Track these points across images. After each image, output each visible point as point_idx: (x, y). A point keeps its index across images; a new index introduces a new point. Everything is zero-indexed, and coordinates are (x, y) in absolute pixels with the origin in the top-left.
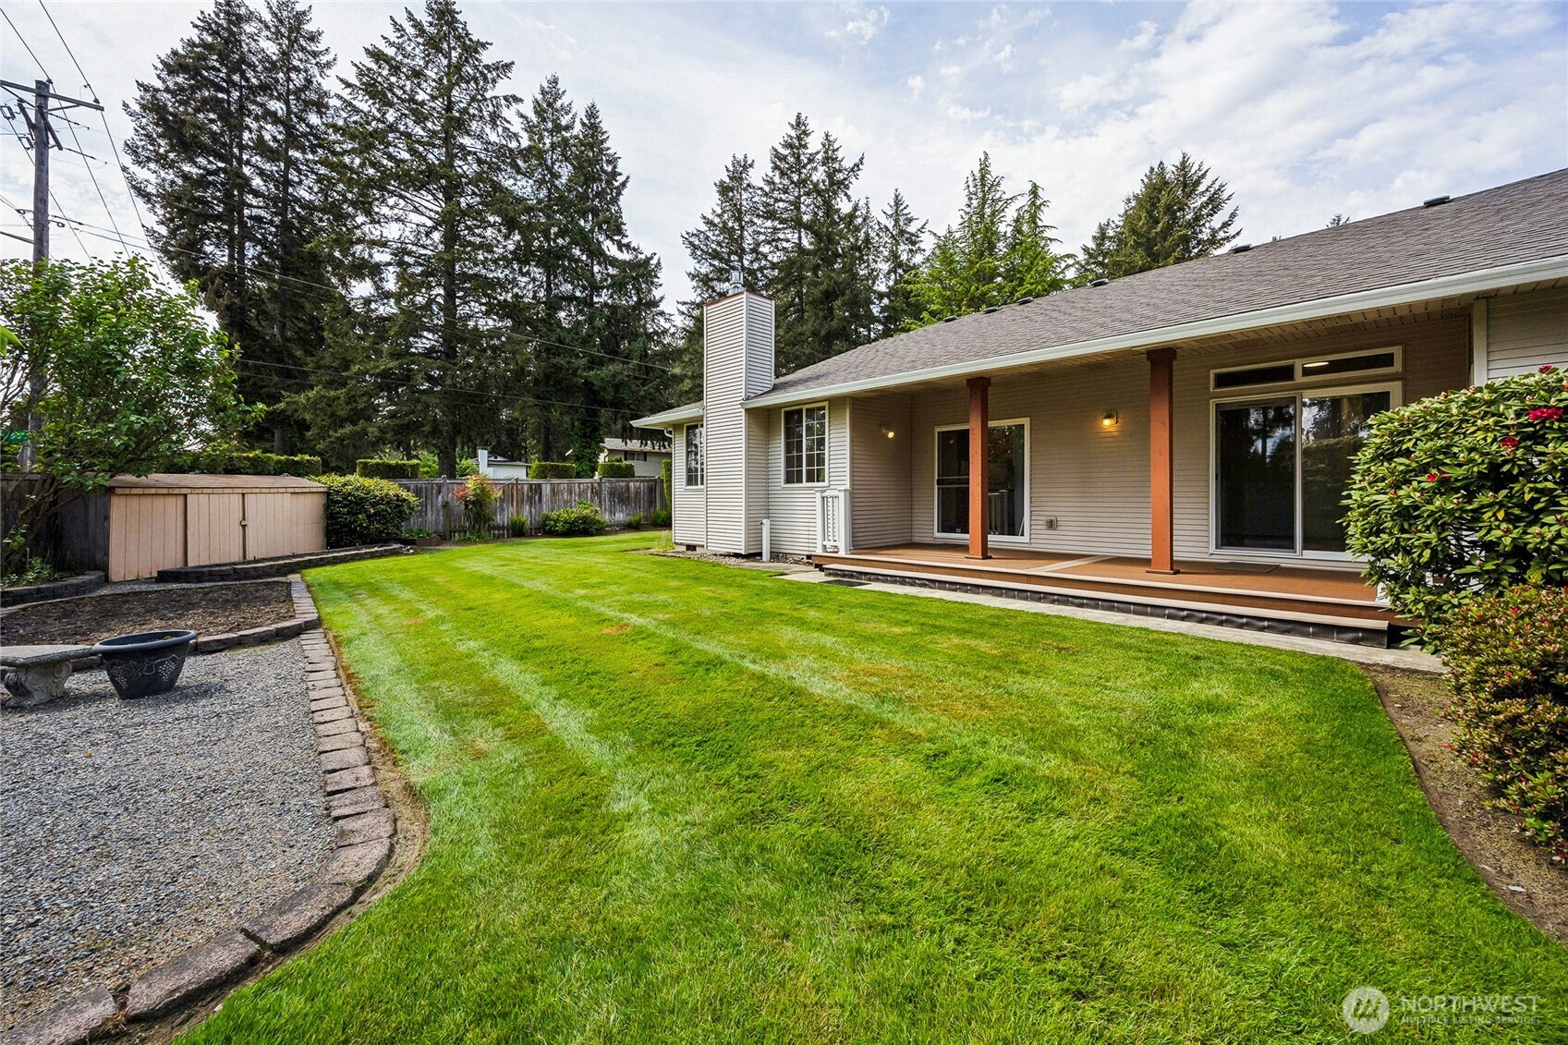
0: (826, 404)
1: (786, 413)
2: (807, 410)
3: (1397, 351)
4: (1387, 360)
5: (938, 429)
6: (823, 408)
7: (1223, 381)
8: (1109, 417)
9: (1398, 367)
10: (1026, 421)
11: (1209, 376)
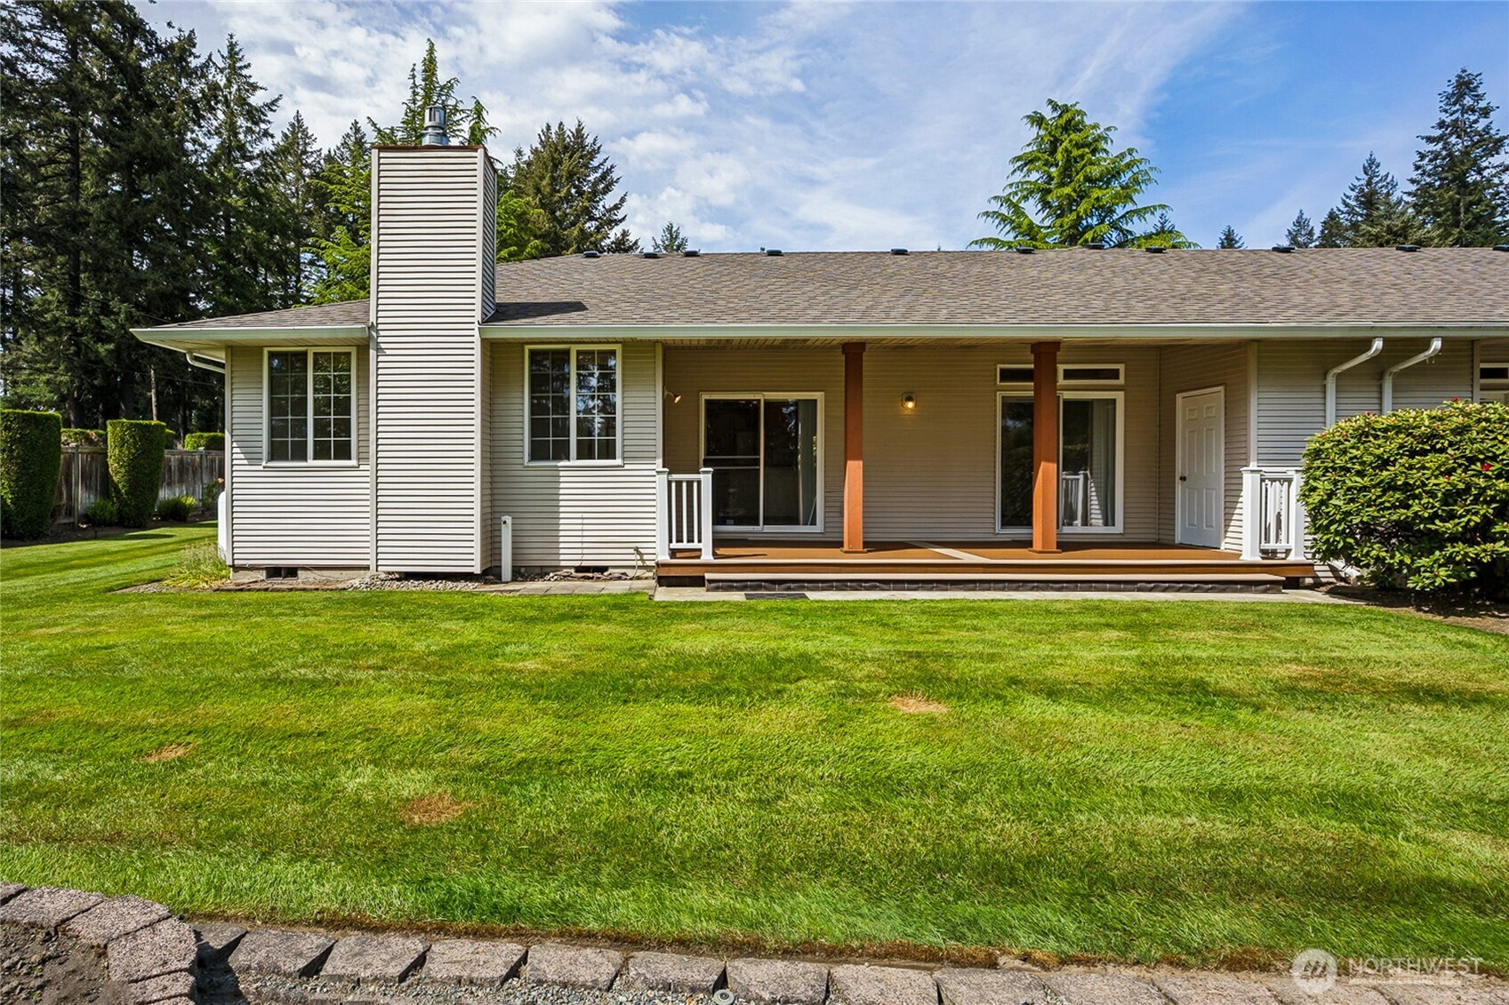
0: (618, 348)
1: (532, 353)
2: (579, 353)
3: (1121, 367)
4: (1114, 374)
5: (705, 396)
6: (613, 353)
7: (1008, 375)
8: (910, 399)
9: (1121, 381)
10: (818, 396)
11: (996, 369)
